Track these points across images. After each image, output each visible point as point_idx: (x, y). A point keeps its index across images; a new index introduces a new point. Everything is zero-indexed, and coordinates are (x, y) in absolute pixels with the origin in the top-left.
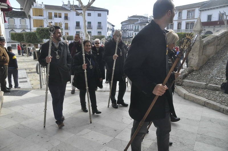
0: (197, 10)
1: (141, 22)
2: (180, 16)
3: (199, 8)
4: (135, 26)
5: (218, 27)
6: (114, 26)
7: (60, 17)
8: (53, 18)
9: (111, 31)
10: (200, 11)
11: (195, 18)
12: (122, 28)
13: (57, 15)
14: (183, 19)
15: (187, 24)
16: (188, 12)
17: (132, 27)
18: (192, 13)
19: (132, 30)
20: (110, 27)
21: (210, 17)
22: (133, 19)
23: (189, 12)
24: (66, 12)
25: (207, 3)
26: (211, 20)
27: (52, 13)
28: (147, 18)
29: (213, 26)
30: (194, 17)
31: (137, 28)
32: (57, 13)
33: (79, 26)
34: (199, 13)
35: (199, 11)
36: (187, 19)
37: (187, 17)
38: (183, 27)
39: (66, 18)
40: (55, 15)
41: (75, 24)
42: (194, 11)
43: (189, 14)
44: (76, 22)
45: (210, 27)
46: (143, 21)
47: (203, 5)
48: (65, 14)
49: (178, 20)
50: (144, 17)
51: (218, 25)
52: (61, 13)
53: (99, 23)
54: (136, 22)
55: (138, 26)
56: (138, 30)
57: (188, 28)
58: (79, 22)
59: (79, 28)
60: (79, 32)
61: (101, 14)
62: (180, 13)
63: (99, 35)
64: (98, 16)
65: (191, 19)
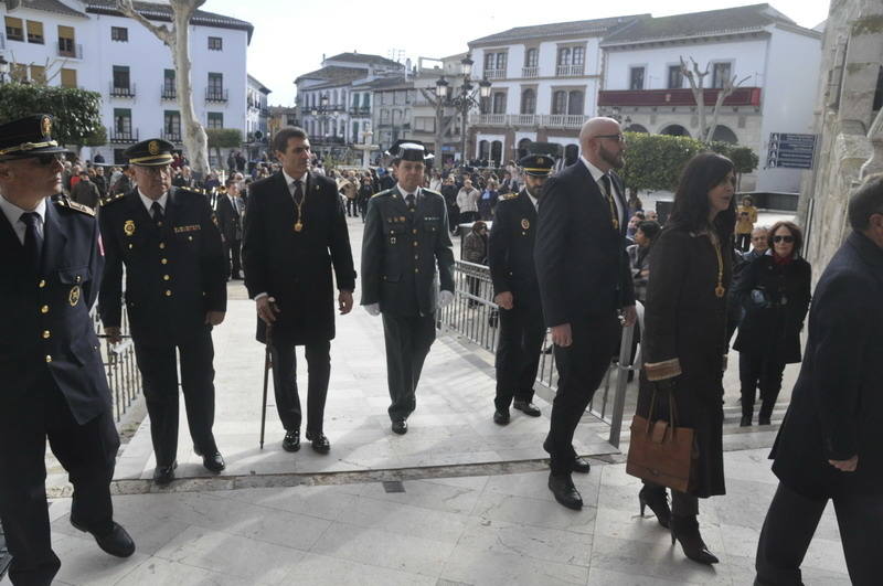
0: (593, 46)
1: (376, 80)
2: (531, 63)
3: (601, 39)
4: (353, 94)
5: (666, 113)
6: (265, 91)
7: (37, 38)
9: (258, 113)
10: (605, 49)
11: (586, 73)
12: (298, 100)
13: (19, 31)
14: (542, 73)
15: (557, 94)
16: (560, 51)
17: (344, 98)
18: (577, 56)
19: (343, 110)
20: (257, 96)
21: (637, 74)
22: (344, 68)
23: (564, 51)
24: (67, 22)
25: (625, 24)
26: (641, 83)
28: (398, 65)
29: (649, 109)
30: (583, 70)
31: (361, 104)
32: (20, 21)
33: (128, 86)
34: (601, 56)
35: (601, 50)
36: (556, 78)
37: (558, 69)
38: (543, 105)
39: (67, 46)
41: (112, 79)
42: (581, 47)
43: (564, 57)
44: (114, 67)
45: (641, 109)
46: (386, 75)
47: (615, 28)
48: (59, 27)
49: (523, 80)
50: (388, 62)
51: (668, 104)
52: (39, 20)
53: (215, 78)
54: (355, 78)
55: (367, 96)
56: (365, 112)
57: (558, 109)
58: (128, 68)
59: (126, 96)
60: (130, 110)
61: (221, 39)
62: (531, 54)
63: (212, 127)
64: (210, 48)
65: (570, 78)
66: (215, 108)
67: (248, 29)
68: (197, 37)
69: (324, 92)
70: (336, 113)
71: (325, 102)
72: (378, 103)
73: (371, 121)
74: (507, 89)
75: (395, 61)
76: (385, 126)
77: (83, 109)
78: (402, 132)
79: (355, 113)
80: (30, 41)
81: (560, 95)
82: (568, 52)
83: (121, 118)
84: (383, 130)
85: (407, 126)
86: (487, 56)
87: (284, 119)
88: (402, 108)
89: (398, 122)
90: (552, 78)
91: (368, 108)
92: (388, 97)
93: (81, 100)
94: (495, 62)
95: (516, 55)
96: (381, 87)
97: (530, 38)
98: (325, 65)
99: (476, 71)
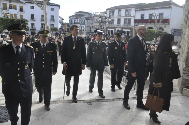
0: (133, 10)
1: (86, 17)
2: (119, 14)
3: (135, 8)
4: (81, 20)
5: (149, 24)
6: (63, 19)
7: (15, 8)
8: (8, 9)
9: (61, 24)
10: (135, 10)
11: (131, 16)
12: (70, 21)
13: (12, 7)
14: (122, 16)
16: (126, 11)
17: (79, 21)
18: (129, 12)
20: (61, 20)
21: (142, 16)
22: (79, 15)
23: (127, 11)
24: (21, 5)
25: (140, 5)
26: (143, 18)
27: (6, 4)
28: (91, 14)
29: (145, 23)
30: (131, 15)
31: (83, 22)
32: (12, 5)
33: (34, 18)
34: (135, 12)
35: (135, 11)
36: (125, 17)
37: (125, 15)
38: (122, 22)
39: (21, 10)
40: (10, 7)
41: (30, 16)
42: (130, 10)
43: (127, 12)
44: (31, 14)
45: (143, 23)
46: (88, 16)
47: (138, 6)
48: (20, 6)
49: (118, 17)
50: (89, 13)
51: (149, 22)
52: (16, 5)
53: (52, 16)
54: (82, 17)
55: (84, 20)
56: (84, 24)
57: (125, 23)
58: (34, 14)
59: (33, 20)
60: (34, 23)
61: (53, 8)
62: (119, 12)
63: (51, 27)
64: (51, 10)
65: (128, 17)
66: (52, 23)
67: (59, 6)
68: (49, 8)
69: (75, 20)
70: (78, 24)
71: (75, 22)
72: (87, 22)
73: (85, 26)
74: (114, 19)
75: (90, 13)
76: (88, 27)
77: (24, 23)
78: (92, 28)
79: (82, 24)
80: (14, 9)
81: (126, 20)
82: (128, 11)
83: (32, 25)
84: (88, 28)
85: (93, 27)
86: (110, 12)
87: (67, 25)
88: (92, 23)
89: (91, 26)
90: (124, 17)
91: (84, 23)
92: (89, 21)
93: (24, 21)
94: (112, 13)
95: (116, 12)
96: (87, 18)
97: (119, 8)
98: (75, 14)
99: (108, 15)
